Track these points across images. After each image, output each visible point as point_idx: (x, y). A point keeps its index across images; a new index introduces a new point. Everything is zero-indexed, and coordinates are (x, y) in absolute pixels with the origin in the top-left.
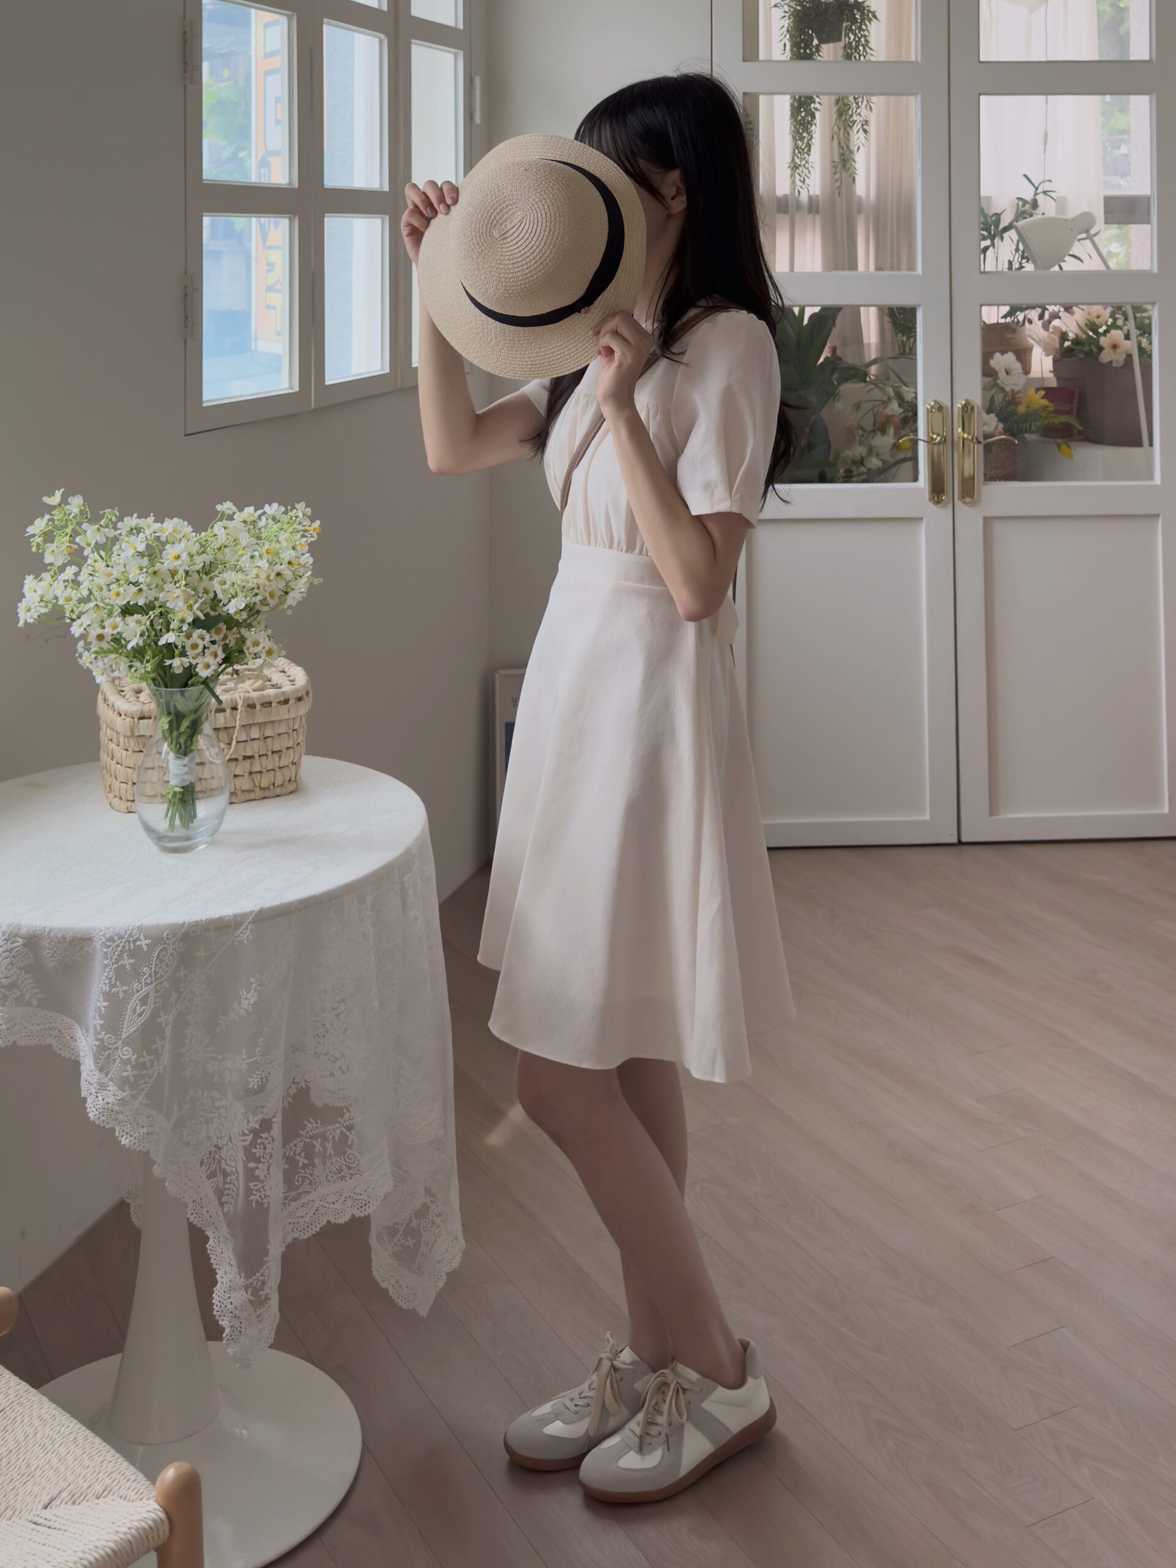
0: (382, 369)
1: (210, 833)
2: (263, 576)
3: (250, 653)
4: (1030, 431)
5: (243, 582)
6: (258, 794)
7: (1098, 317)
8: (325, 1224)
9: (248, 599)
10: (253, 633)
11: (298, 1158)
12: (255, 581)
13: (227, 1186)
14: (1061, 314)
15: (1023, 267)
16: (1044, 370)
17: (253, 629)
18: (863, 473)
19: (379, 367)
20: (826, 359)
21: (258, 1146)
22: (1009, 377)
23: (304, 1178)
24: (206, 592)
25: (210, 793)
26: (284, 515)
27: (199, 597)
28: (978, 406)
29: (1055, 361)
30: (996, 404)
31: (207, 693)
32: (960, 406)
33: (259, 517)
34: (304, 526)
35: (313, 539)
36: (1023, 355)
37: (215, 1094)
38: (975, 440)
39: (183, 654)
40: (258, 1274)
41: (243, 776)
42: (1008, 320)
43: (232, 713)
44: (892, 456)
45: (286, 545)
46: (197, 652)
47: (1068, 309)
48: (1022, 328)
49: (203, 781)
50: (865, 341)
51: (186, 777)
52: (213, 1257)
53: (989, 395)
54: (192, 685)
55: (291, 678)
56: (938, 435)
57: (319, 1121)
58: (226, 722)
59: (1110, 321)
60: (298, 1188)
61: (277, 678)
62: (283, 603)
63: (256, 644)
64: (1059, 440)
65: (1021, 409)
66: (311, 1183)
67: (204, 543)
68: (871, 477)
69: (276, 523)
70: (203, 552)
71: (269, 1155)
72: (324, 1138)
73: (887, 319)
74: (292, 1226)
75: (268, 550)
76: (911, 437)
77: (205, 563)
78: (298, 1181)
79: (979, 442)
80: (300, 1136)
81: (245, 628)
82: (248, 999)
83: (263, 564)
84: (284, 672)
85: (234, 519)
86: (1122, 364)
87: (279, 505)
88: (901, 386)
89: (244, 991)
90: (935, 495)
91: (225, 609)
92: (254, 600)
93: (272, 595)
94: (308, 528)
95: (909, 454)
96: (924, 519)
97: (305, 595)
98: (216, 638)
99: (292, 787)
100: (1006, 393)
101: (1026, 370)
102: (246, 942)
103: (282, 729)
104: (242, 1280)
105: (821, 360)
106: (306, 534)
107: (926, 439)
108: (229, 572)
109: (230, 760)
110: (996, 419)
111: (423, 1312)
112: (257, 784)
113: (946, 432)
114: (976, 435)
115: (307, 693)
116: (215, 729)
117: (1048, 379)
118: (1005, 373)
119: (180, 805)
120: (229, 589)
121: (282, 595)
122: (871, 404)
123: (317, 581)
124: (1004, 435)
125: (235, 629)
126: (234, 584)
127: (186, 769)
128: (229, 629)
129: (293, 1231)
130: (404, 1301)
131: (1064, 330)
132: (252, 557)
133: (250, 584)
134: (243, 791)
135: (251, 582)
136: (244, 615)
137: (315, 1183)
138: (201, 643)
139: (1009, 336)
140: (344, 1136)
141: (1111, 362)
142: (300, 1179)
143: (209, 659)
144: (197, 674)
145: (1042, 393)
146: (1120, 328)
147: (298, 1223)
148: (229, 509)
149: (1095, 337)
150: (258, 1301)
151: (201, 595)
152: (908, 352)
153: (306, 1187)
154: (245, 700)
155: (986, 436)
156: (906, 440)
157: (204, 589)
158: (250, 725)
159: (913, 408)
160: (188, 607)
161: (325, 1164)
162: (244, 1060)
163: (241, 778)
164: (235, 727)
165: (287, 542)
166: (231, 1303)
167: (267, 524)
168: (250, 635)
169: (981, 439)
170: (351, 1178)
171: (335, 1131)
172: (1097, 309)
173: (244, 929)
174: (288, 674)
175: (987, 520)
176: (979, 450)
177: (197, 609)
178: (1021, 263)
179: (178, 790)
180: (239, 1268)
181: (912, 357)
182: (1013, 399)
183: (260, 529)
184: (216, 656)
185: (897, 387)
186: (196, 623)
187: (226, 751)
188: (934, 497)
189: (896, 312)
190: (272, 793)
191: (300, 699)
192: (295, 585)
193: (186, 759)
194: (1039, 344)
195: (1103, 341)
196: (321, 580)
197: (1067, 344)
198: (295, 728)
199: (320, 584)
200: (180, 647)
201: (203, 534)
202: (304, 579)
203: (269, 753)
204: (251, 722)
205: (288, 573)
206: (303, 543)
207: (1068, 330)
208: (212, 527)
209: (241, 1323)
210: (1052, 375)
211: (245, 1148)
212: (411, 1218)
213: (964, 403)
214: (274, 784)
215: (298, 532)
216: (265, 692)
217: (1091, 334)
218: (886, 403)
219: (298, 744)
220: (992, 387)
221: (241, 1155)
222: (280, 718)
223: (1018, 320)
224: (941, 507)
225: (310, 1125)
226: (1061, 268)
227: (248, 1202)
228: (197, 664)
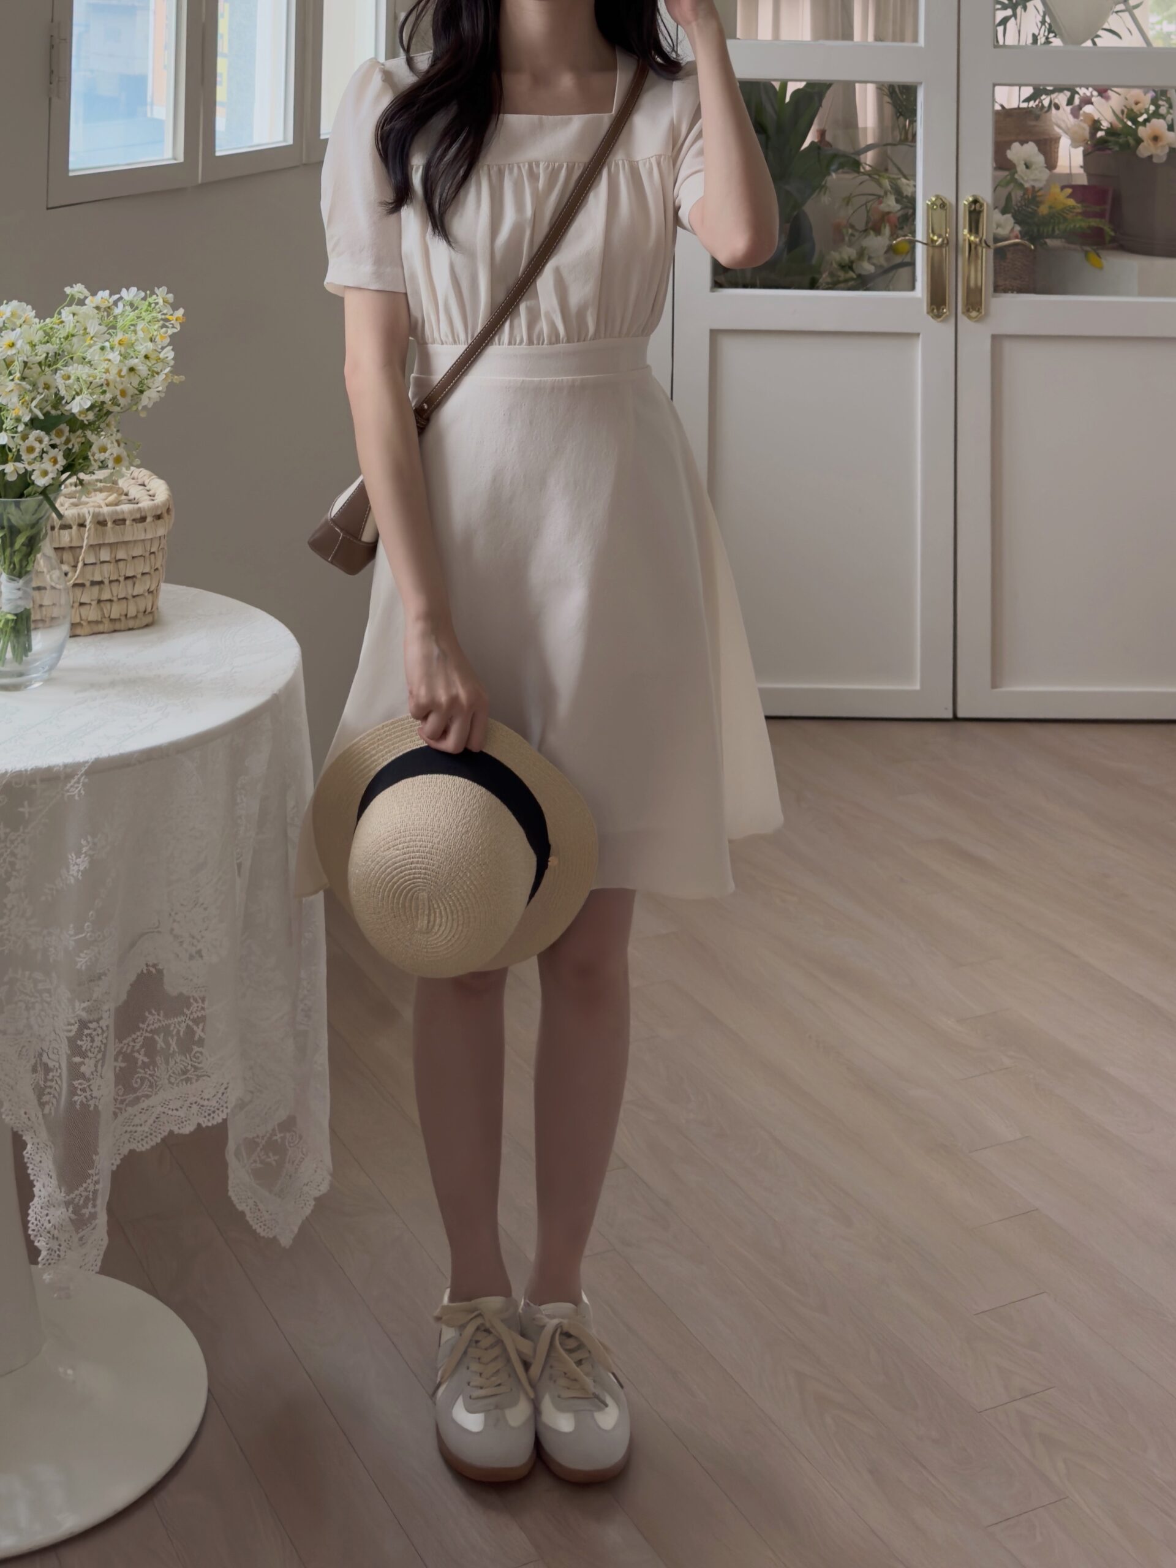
0: (285, 140)
1: (47, 668)
2: (114, 371)
3: (95, 461)
4: (1052, 236)
5: (89, 377)
6: (107, 626)
7: (1137, 103)
8: (166, 1134)
9: (95, 397)
10: (102, 438)
11: (136, 1055)
12: (104, 376)
13: (49, 1084)
14: (1094, 99)
15: (1051, 42)
16: (1073, 164)
17: (103, 433)
18: (852, 279)
19: (281, 138)
20: (812, 143)
21: (84, 1038)
22: (1028, 171)
23: (142, 1079)
24: (47, 387)
25: (50, 622)
26: (143, 302)
27: (39, 393)
28: (987, 204)
29: (1086, 155)
30: (1014, 203)
31: (46, 506)
32: (966, 203)
33: (115, 303)
34: (163, 314)
35: (175, 330)
36: (1048, 146)
37: (38, 975)
38: (984, 245)
39: (18, 458)
40: (81, 1189)
41: (90, 604)
42: (1032, 104)
43: (79, 530)
44: (887, 260)
45: (142, 336)
46: (33, 456)
47: (1102, 92)
48: (1048, 114)
49: (44, 609)
50: (861, 124)
51: (20, 602)
52: (31, 1166)
53: (1003, 192)
54: (29, 495)
55: (151, 493)
56: (939, 236)
57: (162, 1013)
58: (71, 541)
59: (1152, 108)
60: (135, 1090)
61: (135, 492)
62: (136, 404)
63: (103, 450)
64: (1088, 248)
65: (1043, 210)
66: (151, 1086)
67: (48, 331)
68: (863, 283)
69: (134, 310)
70: (48, 342)
71: (97, 1049)
72: (166, 1031)
73: (887, 99)
74: (128, 1135)
75: (120, 340)
76: (907, 238)
77: (48, 354)
78: (136, 1082)
79: (988, 246)
80: (139, 1029)
81: (93, 431)
82: (77, 866)
83: (115, 356)
84: (144, 485)
85: (85, 305)
86: (1164, 159)
87: (138, 290)
88: (899, 179)
89: (73, 855)
90: (934, 307)
91: (68, 407)
92: (102, 398)
93: (123, 393)
94: (170, 317)
95: (908, 259)
96: (921, 336)
97: (163, 395)
98: (57, 441)
99: (148, 620)
100: (1026, 190)
101: (1051, 164)
102: (77, 798)
103: (137, 551)
104: (63, 1194)
105: (806, 144)
106: (167, 324)
107: (925, 241)
108: (76, 365)
109: (75, 585)
110: (1012, 221)
111: (286, 1241)
112: (107, 616)
113: (949, 235)
114: (984, 237)
115: (168, 511)
116: (56, 549)
117: (1079, 174)
118: (1024, 166)
119: (12, 635)
120: (73, 384)
121: (136, 394)
122: (864, 199)
123: (177, 379)
124: (1021, 238)
125: (80, 431)
126: (78, 378)
127: (20, 593)
128: (72, 431)
129: (129, 1141)
130: (263, 1227)
131: (1096, 118)
132: (103, 348)
133: (97, 380)
134: (90, 622)
135: (98, 378)
136: (91, 416)
137: (157, 1086)
138: (38, 447)
139: (1033, 123)
140: (190, 1031)
141: (1151, 157)
142: (139, 1080)
143: (47, 465)
144: (33, 483)
145: (1069, 191)
146: (1163, 117)
147: (136, 1132)
148: (80, 292)
149: (1134, 127)
150: (80, 1221)
151: (40, 390)
152: (909, 139)
153: (146, 1089)
154: (95, 515)
155: (996, 239)
156: (902, 240)
157: (45, 384)
158: (100, 546)
159: (911, 202)
160: (23, 403)
161: (167, 1063)
162: (71, 936)
163: (88, 607)
164: (81, 547)
165: (143, 332)
166: (49, 1222)
167: (123, 311)
168: (98, 440)
169: (991, 243)
170: (197, 1081)
171: (178, 1024)
172: (1136, 93)
173: (75, 783)
174: (147, 488)
175: (996, 339)
176: (987, 256)
177: (35, 407)
178: (1047, 38)
179: (10, 617)
180: (58, 1180)
181: (912, 144)
182: (1033, 197)
183: (115, 317)
184: (55, 462)
185: (894, 179)
186: (34, 423)
187: (70, 575)
188: (933, 309)
189: (897, 90)
190: (122, 626)
191: (159, 517)
192: (153, 383)
193: (21, 582)
194: (1066, 133)
195: (1142, 132)
196: (183, 378)
197: (1100, 134)
198: (152, 551)
199: (180, 382)
200: (14, 450)
201: (48, 320)
202: (162, 376)
203: (122, 579)
204: (101, 542)
205: (143, 369)
206: (163, 336)
207: (1101, 118)
208: (60, 313)
209: (60, 1245)
210: (1081, 171)
211: (69, 1039)
212: (274, 1130)
213: (971, 199)
214: (126, 615)
215: (158, 321)
216: (118, 508)
217: (1130, 123)
218: (880, 198)
219: (157, 569)
220: (1008, 183)
221: (64, 1048)
222: (134, 539)
223: (1042, 105)
224: (941, 321)
225: (151, 1017)
226: (1094, 43)
227: (71, 1104)
228: (34, 470)
